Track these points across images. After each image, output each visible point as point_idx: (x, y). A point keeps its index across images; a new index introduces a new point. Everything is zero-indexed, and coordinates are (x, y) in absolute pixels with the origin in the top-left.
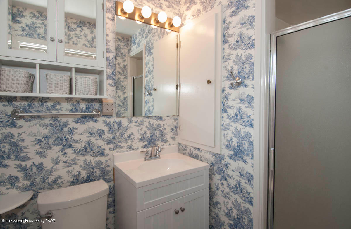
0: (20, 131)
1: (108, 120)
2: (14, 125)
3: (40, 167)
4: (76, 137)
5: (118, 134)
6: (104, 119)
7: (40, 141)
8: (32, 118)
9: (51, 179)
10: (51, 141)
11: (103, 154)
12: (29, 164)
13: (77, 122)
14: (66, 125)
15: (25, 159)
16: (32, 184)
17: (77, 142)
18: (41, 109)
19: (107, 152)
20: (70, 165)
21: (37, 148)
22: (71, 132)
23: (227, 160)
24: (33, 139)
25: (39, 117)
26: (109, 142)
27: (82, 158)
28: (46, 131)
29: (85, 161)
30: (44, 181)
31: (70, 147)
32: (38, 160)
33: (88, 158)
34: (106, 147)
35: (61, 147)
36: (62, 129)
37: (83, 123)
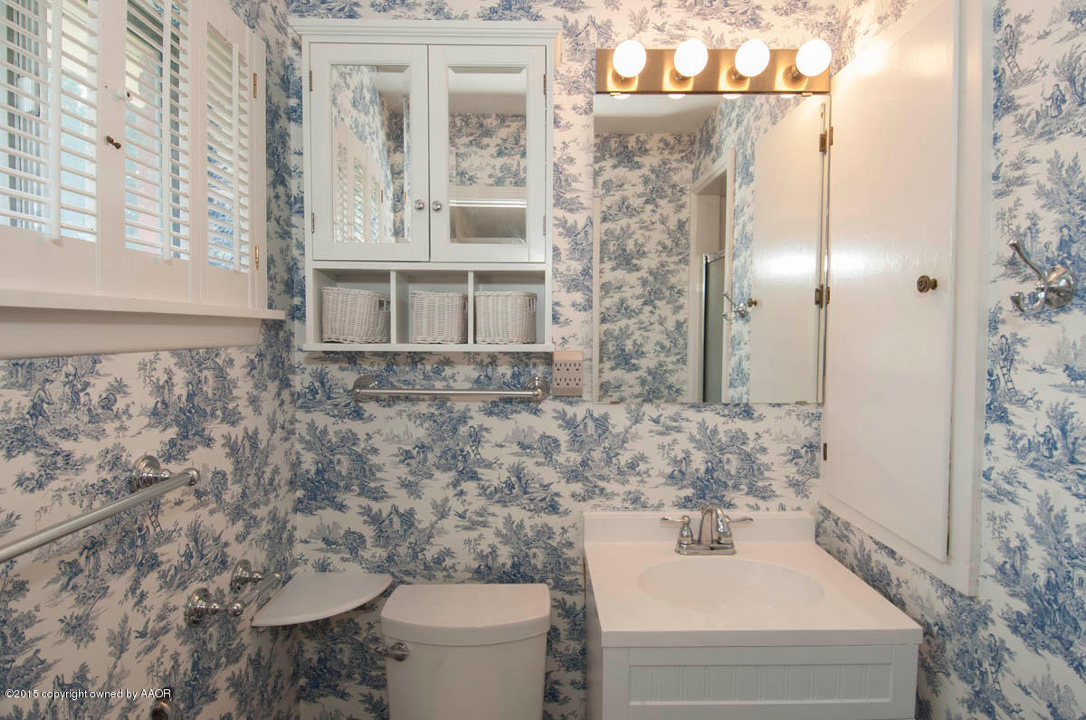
0: (370, 427)
1: (570, 411)
2: (358, 414)
3: (408, 518)
4: (487, 452)
5: (597, 455)
6: (559, 405)
7: (408, 455)
8: (394, 399)
9: (431, 553)
10: (432, 458)
11: (553, 508)
12: (384, 507)
13: (490, 413)
14: (464, 418)
15: (378, 495)
16: (390, 559)
17: (489, 466)
18: (411, 377)
19: (565, 502)
20: (473, 525)
21: (403, 471)
22: (476, 438)
23: (1000, 630)
24: (395, 448)
25: (407, 398)
26: (573, 475)
27: (501, 511)
28: (420, 432)
29: (508, 521)
30: (415, 557)
31: (474, 477)
32: (403, 501)
33: (517, 513)
34: (564, 489)
35: (453, 474)
36: (455, 429)
37: (504, 415)
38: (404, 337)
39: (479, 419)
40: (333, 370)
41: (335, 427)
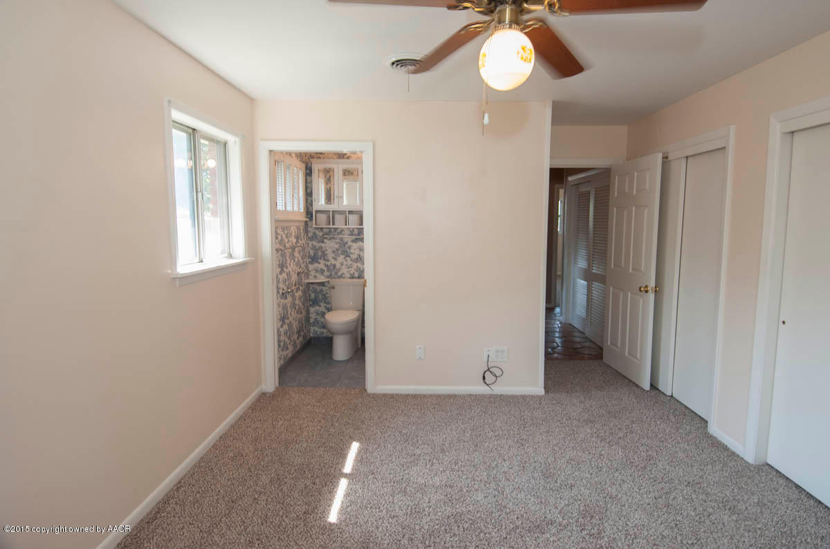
0: (325, 245)
2: (323, 242)
3: (334, 266)
4: (352, 251)
7: (334, 252)
8: (331, 239)
9: (340, 274)
10: (339, 252)
12: (329, 263)
14: (346, 243)
15: (328, 260)
16: (330, 274)
17: (352, 254)
18: (335, 234)
20: (349, 268)
21: (333, 255)
22: (350, 248)
24: (331, 250)
25: (334, 238)
27: (355, 265)
28: (337, 246)
30: (336, 274)
31: (349, 256)
32: (333, 262)
35: (344, 256)
36: (345, 246)
38: (333, 224)
39: (350, 243)
40: (317, 232)
41: (318, 245)
